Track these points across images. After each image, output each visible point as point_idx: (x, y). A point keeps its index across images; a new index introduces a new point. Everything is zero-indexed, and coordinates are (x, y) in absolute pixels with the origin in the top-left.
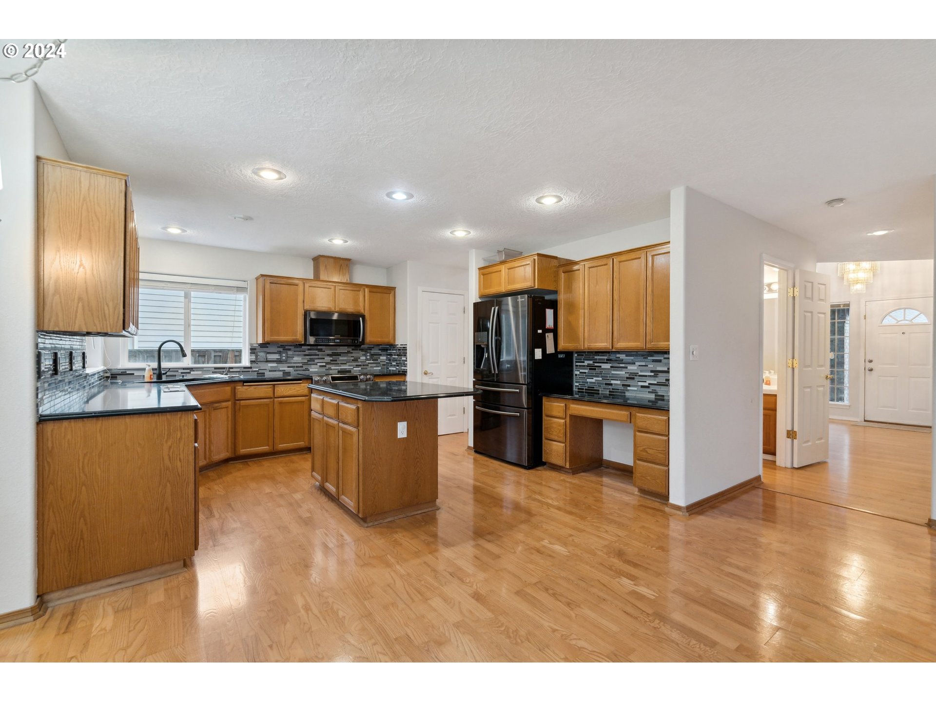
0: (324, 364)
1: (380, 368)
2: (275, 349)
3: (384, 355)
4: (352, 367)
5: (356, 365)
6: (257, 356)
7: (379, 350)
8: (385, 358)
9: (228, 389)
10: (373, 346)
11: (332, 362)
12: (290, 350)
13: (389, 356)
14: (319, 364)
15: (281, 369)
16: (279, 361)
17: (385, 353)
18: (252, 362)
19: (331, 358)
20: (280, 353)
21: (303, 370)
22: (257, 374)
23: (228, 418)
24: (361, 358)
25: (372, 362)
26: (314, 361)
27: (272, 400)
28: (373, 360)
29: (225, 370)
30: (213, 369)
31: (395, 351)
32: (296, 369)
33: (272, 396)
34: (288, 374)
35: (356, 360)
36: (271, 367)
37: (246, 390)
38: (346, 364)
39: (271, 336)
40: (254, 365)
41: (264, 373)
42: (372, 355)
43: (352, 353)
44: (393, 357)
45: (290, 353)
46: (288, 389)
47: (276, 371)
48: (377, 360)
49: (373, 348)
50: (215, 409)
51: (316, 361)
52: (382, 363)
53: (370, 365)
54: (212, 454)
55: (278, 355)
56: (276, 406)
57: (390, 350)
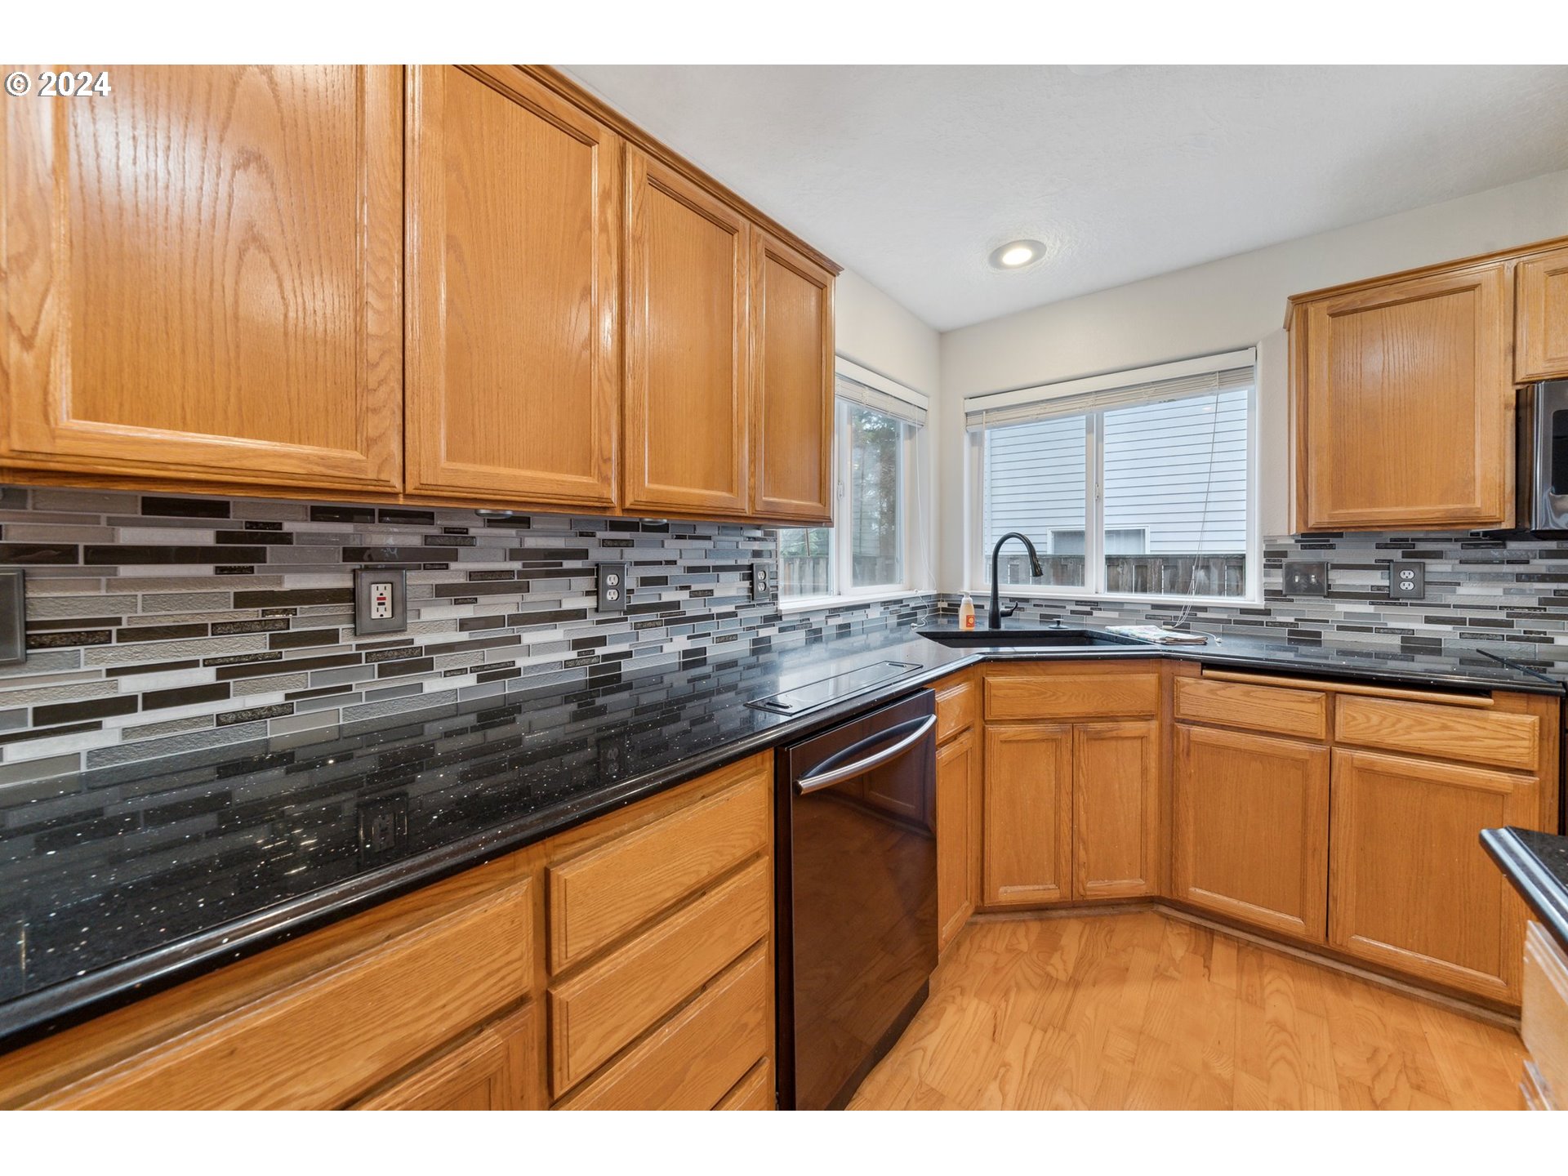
2: (1371, 555)
6: (1289, 576)
9: (1147, 680)
12: (1437, 555)
15: (1392, 625)
16: (1377, 596)
18: (1270, 594)
20: (1383, 566)
21: (1515, 639)
22: (1291, 633)
23: (1144, 771)
27: (1324, 749)
29: (1180, 614)
30: (1149, 608)
32: (1469, 629)
33: (1322, 734)
34: (1433, 647)
36: (1347, 614)
37: (1212, 691)
39: (1335, 506)
40: (1278, 605)
41: (1319, 634)
45: (1434, 567)
46: (1406, 722)
47: (1369, 630)
50: (1098, 737)
54: (1083, 874)
55: (1378, 573)
56: (1344, 781)
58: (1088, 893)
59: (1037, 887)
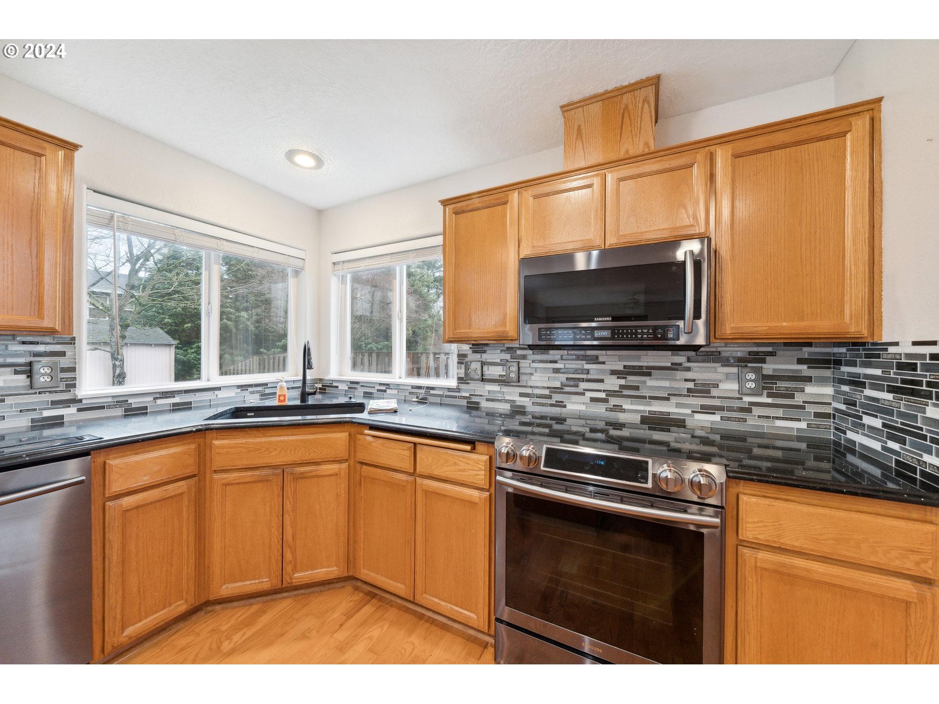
0: (603, 395)
1: (803, 425)
2: (498, 357)
3: (822, 381)
4: (689, 411)
5: (702, 407)
6: (467, 368)
7: (800, 361)
8: (829, 390)
9: (343, 437)
10: (770, 349)
11: (626, 392)
12: (524, 357)
13: (845, 388)
14: (589, 394)
15: (507, 397)
16: (503, 381)
17: (828, 373)
18: (460, 380)
19: (622, 382)
20: (504, 364)
21: (552, 405)
22: (468, 402)
23: (337, 496)
24: (722, 386)
25: (770, 400)
26: (577, 386)
27: (413, 479)
28: (769, 395)
31: (878, 372)
32: (535, 400)
33: (411, 470)
35: (702, 390)
36: (490, 391)
37: (369, 444)
38: (667, 399)
40: (463, 386)
41: (479, 403)
42: (765, 377)
43: (688, 369)
44: (868, 392)
45: (524, 364)
46: (442, 461)
47: (498, 400)
48: (792, 396)
49: (772, 354)
51: (583, 385)
52: (811, 409)
53: (757, 411)
54: (290, 568)
55: (501, 368)
57: (853, 364)
58: (294, 581)
59: (253, 582)
